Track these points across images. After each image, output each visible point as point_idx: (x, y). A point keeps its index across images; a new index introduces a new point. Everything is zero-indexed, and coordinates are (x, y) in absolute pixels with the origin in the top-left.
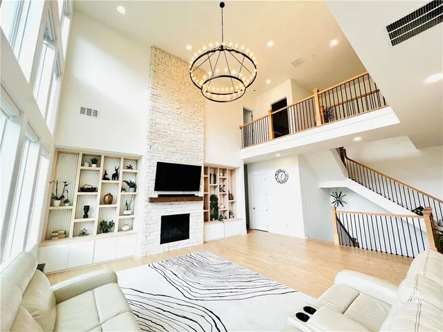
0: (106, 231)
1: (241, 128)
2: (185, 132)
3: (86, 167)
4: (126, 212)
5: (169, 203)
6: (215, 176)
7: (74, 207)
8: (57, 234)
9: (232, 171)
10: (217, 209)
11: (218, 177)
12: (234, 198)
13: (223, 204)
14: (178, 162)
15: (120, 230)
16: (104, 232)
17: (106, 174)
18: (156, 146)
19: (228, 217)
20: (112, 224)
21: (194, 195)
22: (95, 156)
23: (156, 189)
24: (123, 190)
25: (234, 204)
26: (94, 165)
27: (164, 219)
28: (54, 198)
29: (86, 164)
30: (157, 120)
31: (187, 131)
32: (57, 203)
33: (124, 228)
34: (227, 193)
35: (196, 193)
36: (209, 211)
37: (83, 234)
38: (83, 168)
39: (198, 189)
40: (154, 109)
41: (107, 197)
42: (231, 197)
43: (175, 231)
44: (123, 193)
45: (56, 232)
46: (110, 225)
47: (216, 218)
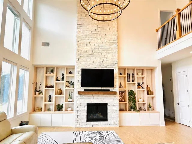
0: (59, 110)
1: (157, 31)
2: (102, 45)
3: (48, 74)
4: (69, 100)
5: (92, 95)
6: (133, 75)
7: (44, 96)
8: (38, 109)
9: (152, 70)
10: (134, 102)
11: (136, 76)
12: (154, 94)
13: (142, 98)
14: (98, 68)
15: (66, 110)
16: (58, 110)
17: (57, 78)
18: (82, 58)
19: (147, 109)
20: (62, 107)
21: (109, 90)
22: (52, 68)
23: (82, 86)
24: (67, 87)
25: (154, 99)
26: (52, 73)
27: (89, 105)
28: (36, 91)
29: (48, 73)
30: (82, 41)
31: (103, 44)
32: (37, 93)
33: (69, 109)
34: (145, 89)
35: (111, 89)
36: (127, 102)
37: (49, 110)
38: (47, 75)
39: (112, 86)
40: (79, 34)
41: (59, 91)
42: (149, 93)
43: (99, 115)
44: (67, 88)
45: (38, 108)
46: (61, 107)
47: (135, 109)
